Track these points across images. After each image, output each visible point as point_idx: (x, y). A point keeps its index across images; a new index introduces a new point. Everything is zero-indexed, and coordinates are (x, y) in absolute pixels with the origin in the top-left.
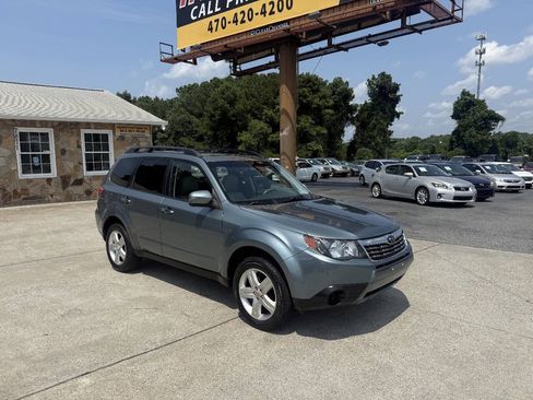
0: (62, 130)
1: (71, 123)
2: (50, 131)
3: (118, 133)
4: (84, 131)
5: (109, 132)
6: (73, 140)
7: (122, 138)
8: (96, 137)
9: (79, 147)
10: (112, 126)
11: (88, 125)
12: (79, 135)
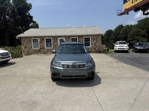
0: (79, 37)
1: (82, 36)
2: (77, 38)
3: (92, 37)
4: (84, 37)
5: (90, 37)
6: (82, 39)
7: (93, 38)
8: (87, 38)
9: (83, 41)
10: (91, 36)
11: (85, 36)
12: (83, 38)
